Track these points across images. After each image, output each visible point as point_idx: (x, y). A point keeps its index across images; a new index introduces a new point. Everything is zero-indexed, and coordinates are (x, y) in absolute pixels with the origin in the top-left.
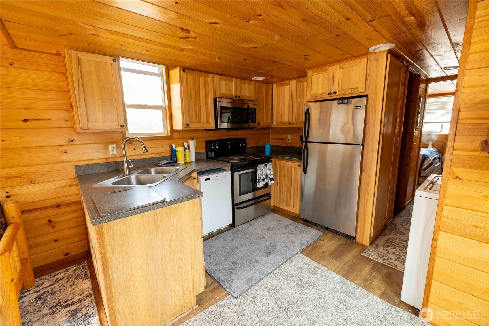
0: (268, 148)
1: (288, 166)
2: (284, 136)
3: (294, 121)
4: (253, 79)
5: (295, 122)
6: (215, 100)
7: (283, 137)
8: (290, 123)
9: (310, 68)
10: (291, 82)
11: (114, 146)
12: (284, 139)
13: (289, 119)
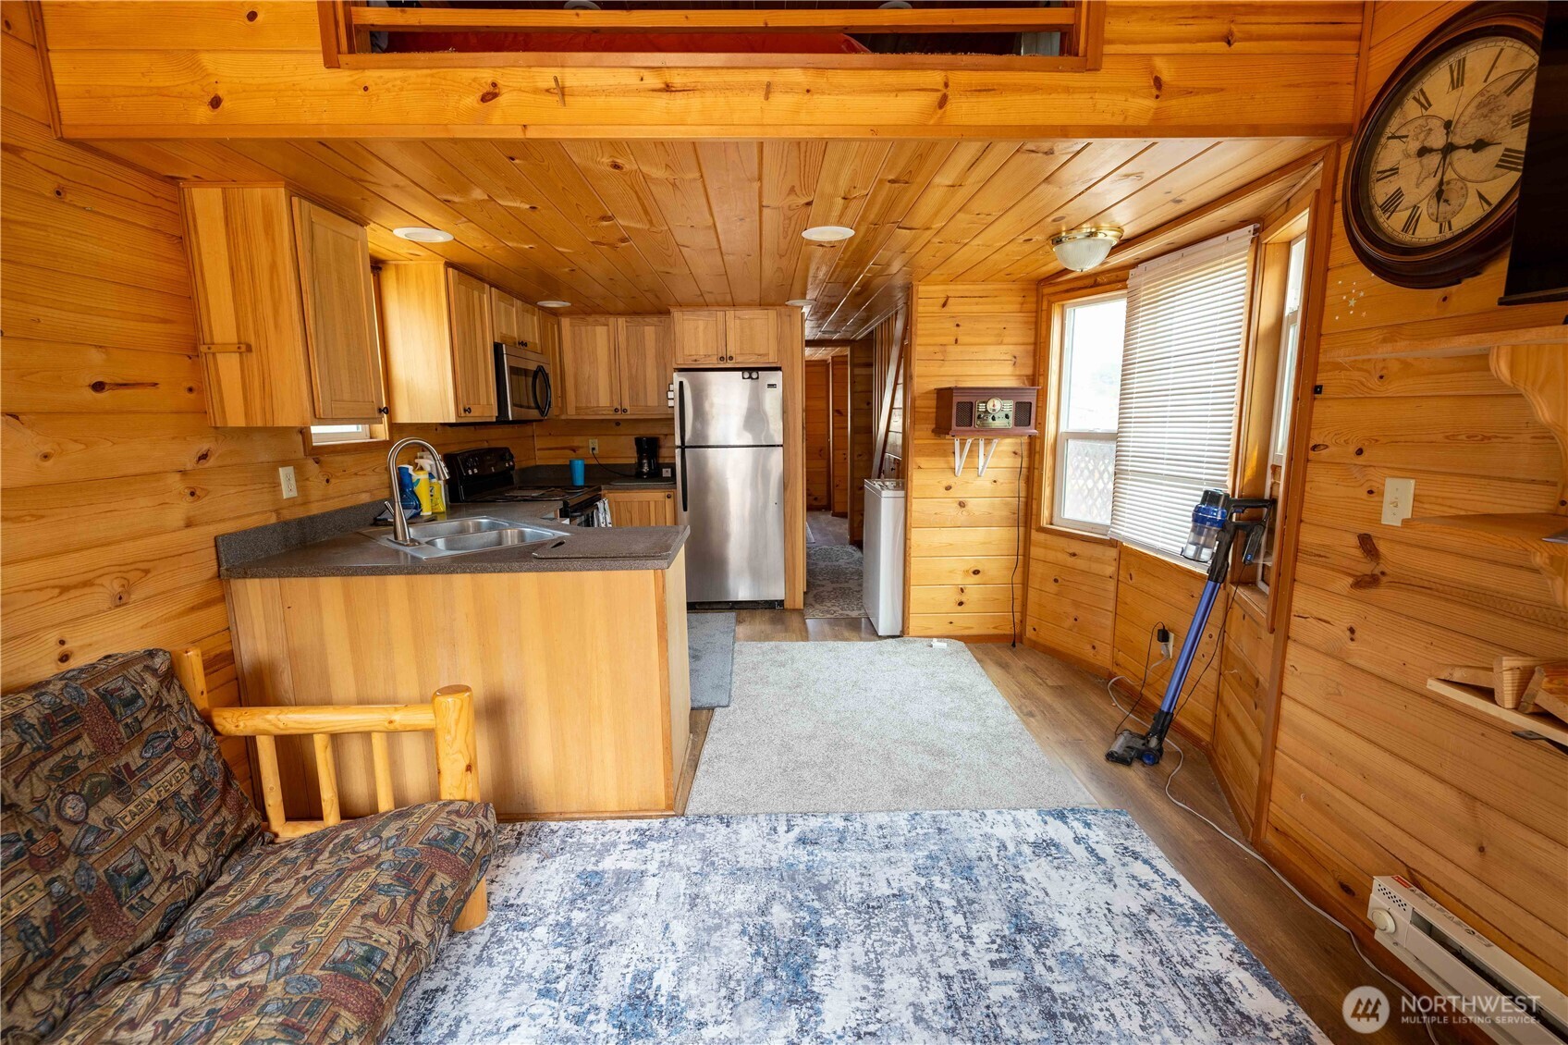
0: (579, 467)
1: (640, 502)
2: (577, 441)
3: (626, 405)
4: (540, 303)
5: (628, 408)
6: (497, 348)
7: (576, 444)
8: (616, 410)
9: (680, 305)
10: (612, 320)
11: (290, 470)
12: (579, 447)
13: (612, 401)
